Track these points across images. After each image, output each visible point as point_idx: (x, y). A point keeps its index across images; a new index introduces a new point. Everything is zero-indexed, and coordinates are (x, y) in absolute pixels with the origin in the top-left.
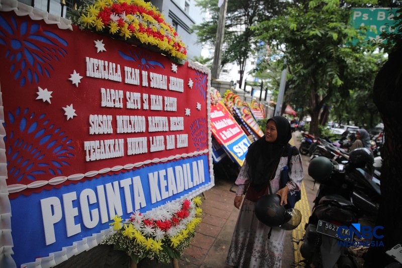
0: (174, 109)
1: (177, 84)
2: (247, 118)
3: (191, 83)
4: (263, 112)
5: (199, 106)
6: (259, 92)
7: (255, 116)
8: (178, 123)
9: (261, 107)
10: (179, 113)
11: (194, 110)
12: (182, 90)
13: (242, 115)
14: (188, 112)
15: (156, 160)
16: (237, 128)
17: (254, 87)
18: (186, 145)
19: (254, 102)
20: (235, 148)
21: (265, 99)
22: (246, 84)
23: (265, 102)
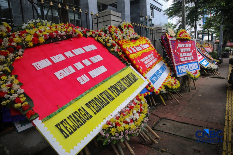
0: (190, 51)
1: (190, 45)
2: (204, 52)
3: (192, 44)
4: (211, 48)
5: (194, 49)
6: (207, 37)
7: (207, 51)
8: (191, 54)
9: (210, 46)
10: (191, 52)
11: (194, 50)
12: (191, 46)
13: (201, 51)
14: (193, 51)
15: (189, 62)
16: (201, 56)
17: (204, 35)
18: (193, 59)
19: (205, 44)
20: (202, 63)
21: (212, 40)
22: (198, 34)
23: (212, 42)
